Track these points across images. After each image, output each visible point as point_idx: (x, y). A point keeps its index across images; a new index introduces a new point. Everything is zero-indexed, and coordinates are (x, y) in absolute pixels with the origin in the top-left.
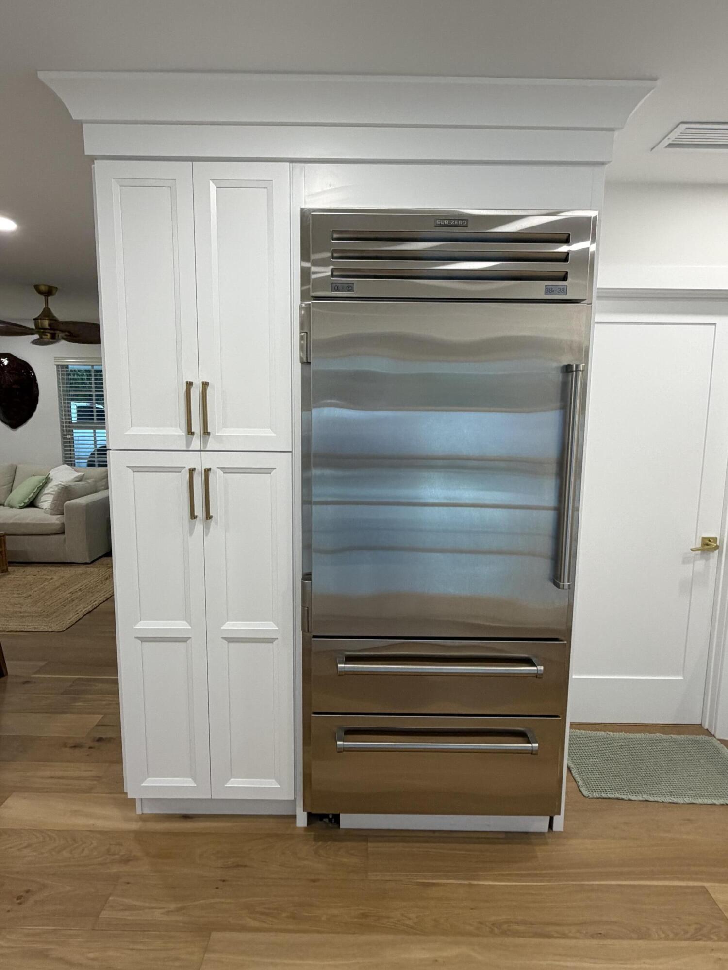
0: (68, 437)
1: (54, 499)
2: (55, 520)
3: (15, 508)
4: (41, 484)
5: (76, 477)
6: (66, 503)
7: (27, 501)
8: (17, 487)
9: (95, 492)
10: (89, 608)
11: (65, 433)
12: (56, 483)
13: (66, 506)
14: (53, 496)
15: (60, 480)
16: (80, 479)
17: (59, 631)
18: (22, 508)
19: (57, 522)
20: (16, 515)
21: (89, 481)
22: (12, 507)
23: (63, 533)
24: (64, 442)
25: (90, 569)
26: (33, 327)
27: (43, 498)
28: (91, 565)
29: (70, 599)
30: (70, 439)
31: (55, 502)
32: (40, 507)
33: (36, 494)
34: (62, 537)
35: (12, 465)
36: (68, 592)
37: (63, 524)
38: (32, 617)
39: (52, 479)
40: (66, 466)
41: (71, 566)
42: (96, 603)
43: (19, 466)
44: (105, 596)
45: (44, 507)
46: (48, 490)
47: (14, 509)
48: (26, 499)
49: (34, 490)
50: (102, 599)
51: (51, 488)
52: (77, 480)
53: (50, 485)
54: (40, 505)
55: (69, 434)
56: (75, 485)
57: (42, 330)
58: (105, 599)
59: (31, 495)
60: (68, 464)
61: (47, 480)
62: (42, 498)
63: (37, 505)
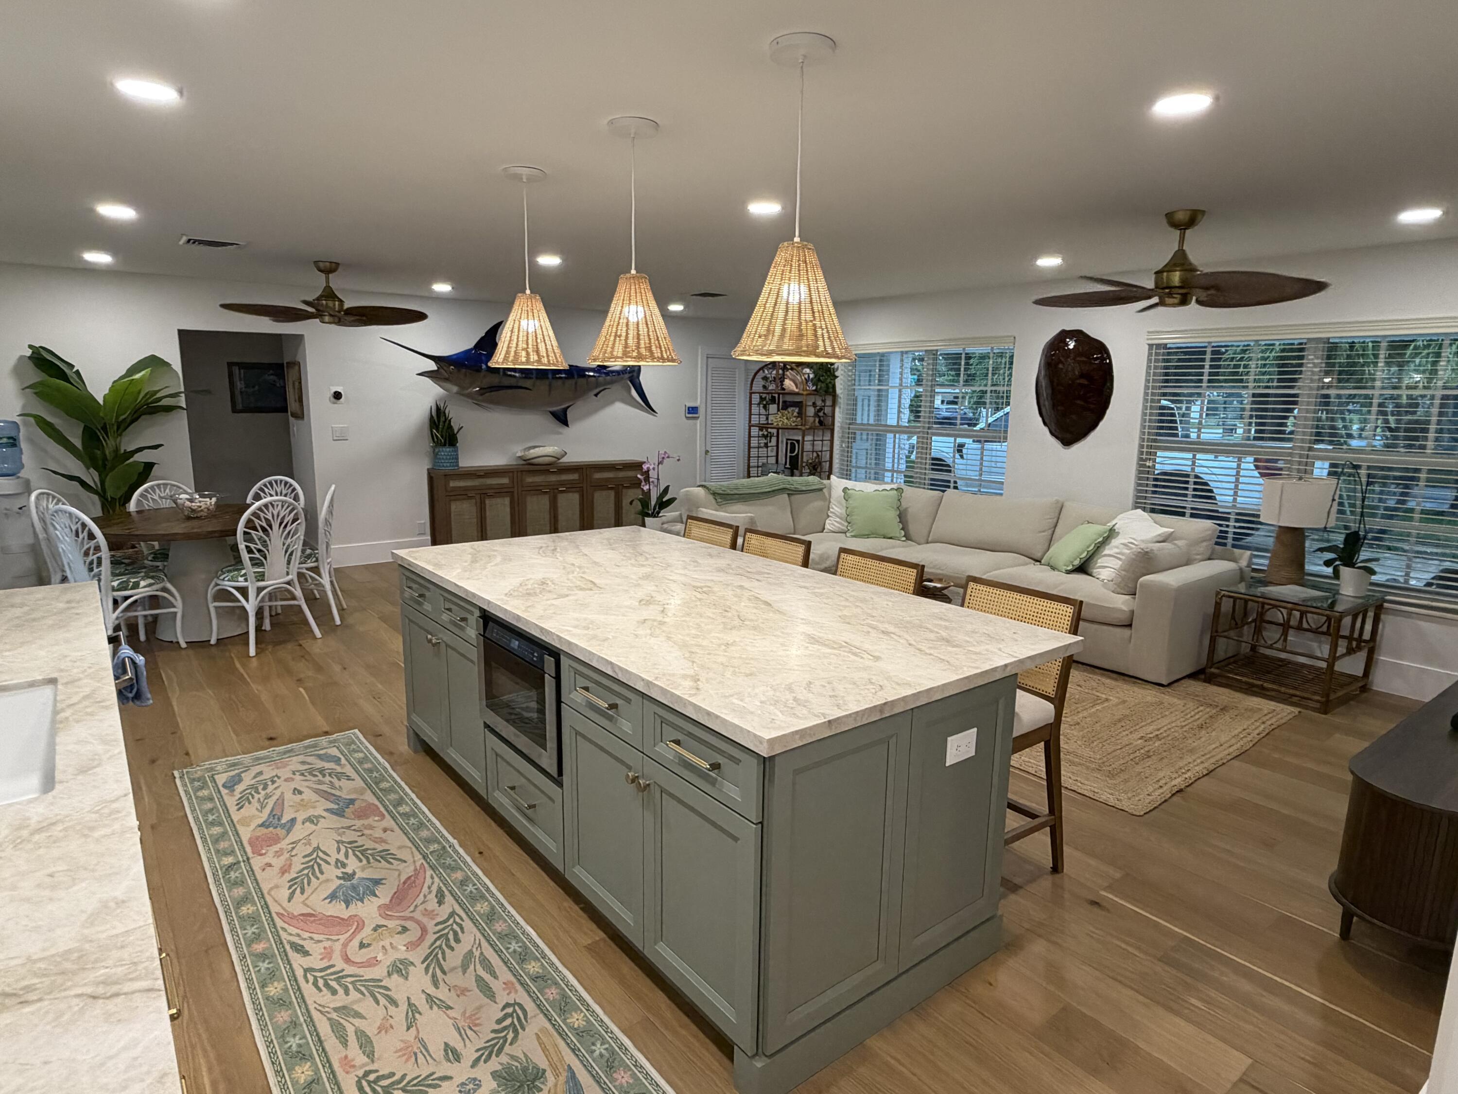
0: (1148, 464)
1: (1123, 569)
2: (1121, 603)
3: (1059, 571)
4: (1101, 539)
5: (1159, 535)
6: (1141, 579)
7: (1077, 562)
8: (1061, 538)
9: (1187, 564)
10: (1179, 782)
11: (1144, 457)
12: (1125, 541)
13: (1142, 585)
14: (1120, 563)
15: (1134, 537)
16: (1165, 539)
17: (1135, 813)
18: (1069, 572)
19: (1125, 608)
20: (1062, 584)
21: (1180, 543)
22: (1053, 568)
23: (1130, 626)
24: (1140, 472)
25: (1167, 698)
26: (1150, 284)
27: (1101, 561)
28: (1168, 689)
29: (1142, 751)
30: (1149, 467)
31: (1123, 573)
32: (1094, 575)
33: (1090, 553)
34: (1126, 632)
35: (1057, 502)
36: (1136, 736)
37: (1132, 612)
38: (1088, 768)
39: (1118, 533)
40: (1139, 511)
41: (1134, 683)
42: (1189, 774)
43: (1067, 504)
44: (1206, 765)
45: (1102, 577)
46: (1111, 549)
47: (1056, 572)
48: (1075, 559)
49: (1088, 547)
50: (1200, 769)
51: (1117, 547)
52: (1161, 539)
53: (1115, 542)
54: (1095, 571)
55: (1150, 459)
56: (1159, 550)
57: (1167, 291)
58: (1205, 772)
59: (1084, 555)
60: (1144, 509)
61: (1112, 533)
62: (1099, 561)
63: (1090, 571)
